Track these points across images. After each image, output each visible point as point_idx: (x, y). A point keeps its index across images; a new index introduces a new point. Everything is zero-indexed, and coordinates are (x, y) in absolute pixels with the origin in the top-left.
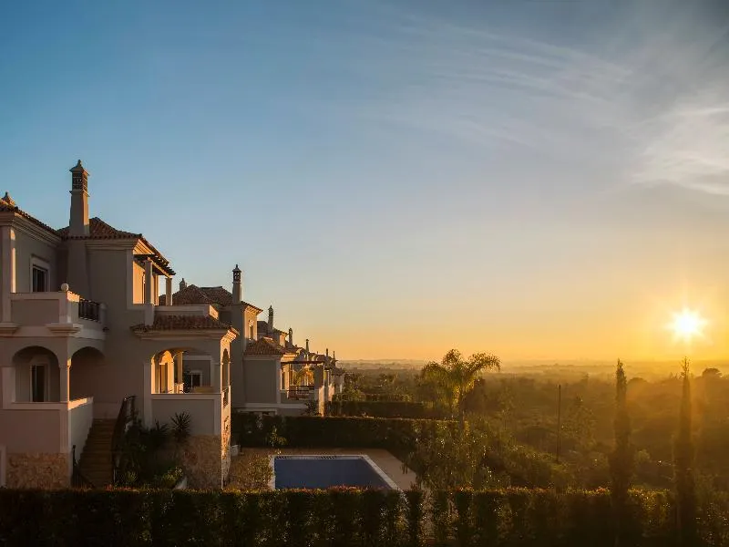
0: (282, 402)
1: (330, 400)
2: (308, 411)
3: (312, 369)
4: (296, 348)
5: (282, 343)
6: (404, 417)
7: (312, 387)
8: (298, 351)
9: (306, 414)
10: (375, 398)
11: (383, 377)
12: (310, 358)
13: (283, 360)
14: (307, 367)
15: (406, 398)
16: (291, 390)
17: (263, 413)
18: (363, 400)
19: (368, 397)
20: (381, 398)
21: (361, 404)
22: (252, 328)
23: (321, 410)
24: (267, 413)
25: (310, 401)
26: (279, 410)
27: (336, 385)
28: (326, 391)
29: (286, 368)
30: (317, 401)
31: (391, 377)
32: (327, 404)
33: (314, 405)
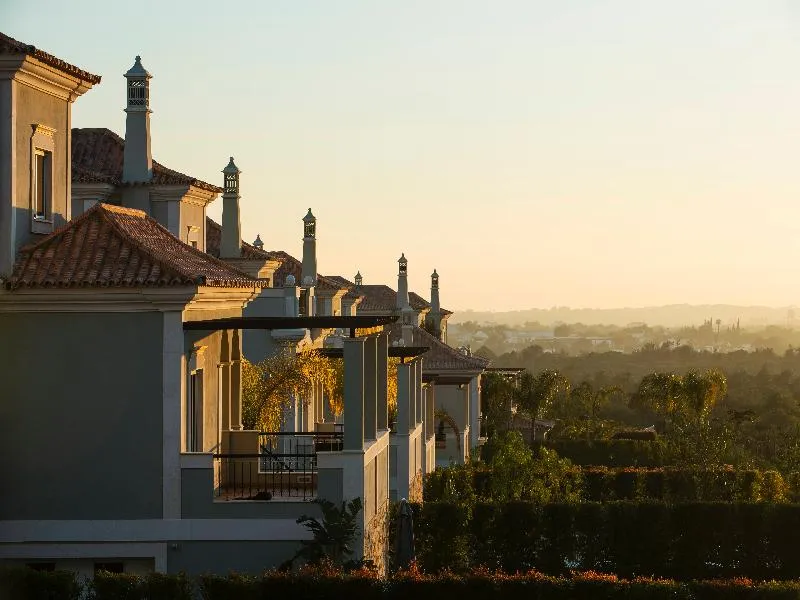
0: (187, 512)
1: (416, 495)
2: (311, 551)
3: (329, 353)
4: (256, 255)
5: (193, 235)
6: (758, 574)
7: (328, 441)
8: (269, 270)
9: (302, 568)
10: (624, 484)
11: (661, 385)
12: (321, 301)
13: (193, 311)
14: (309, 342)
15: (769, 485)
16: (233, 451)
17: (99, 564)
18: (573, 497)
19: (594, 485)
20: (655, 484)
21: (557, 513)
22: (45, 160)
23: (375, 547)
24: (117, 565)
25: (326, 507)
26: (175, 548)
27: (443, 429)
28: (397, 457)
29: (207, 351)
30: (358, 505)
31: (695, 389)
32: (401, 518)
33: (340, 522)
